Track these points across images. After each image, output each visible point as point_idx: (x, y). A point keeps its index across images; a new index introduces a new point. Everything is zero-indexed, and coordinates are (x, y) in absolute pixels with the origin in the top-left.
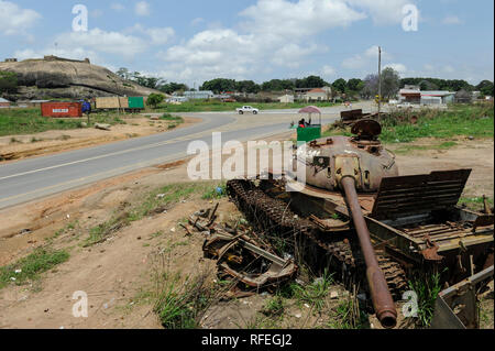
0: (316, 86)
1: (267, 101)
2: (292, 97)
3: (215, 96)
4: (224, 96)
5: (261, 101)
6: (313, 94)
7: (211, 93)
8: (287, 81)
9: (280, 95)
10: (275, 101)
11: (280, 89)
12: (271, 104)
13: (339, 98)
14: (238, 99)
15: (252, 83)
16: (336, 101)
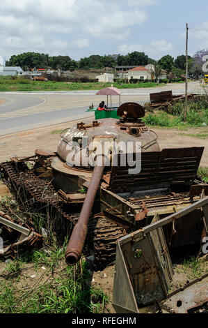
0: (140, 64)
1: (85, 80)
2: (112, 76)
3: (24, 73)
4: (35, 73)
5: (76, 80)
6: (136, 73)
7: (19, 69)
8: (109, 57)
9: (99, 73)
10: (92, 81)
11: (100, 67)
12: (87, 84)
13: (164, 77)
14: (50, 78)
15: (67, 58)
16: (161, 81)
